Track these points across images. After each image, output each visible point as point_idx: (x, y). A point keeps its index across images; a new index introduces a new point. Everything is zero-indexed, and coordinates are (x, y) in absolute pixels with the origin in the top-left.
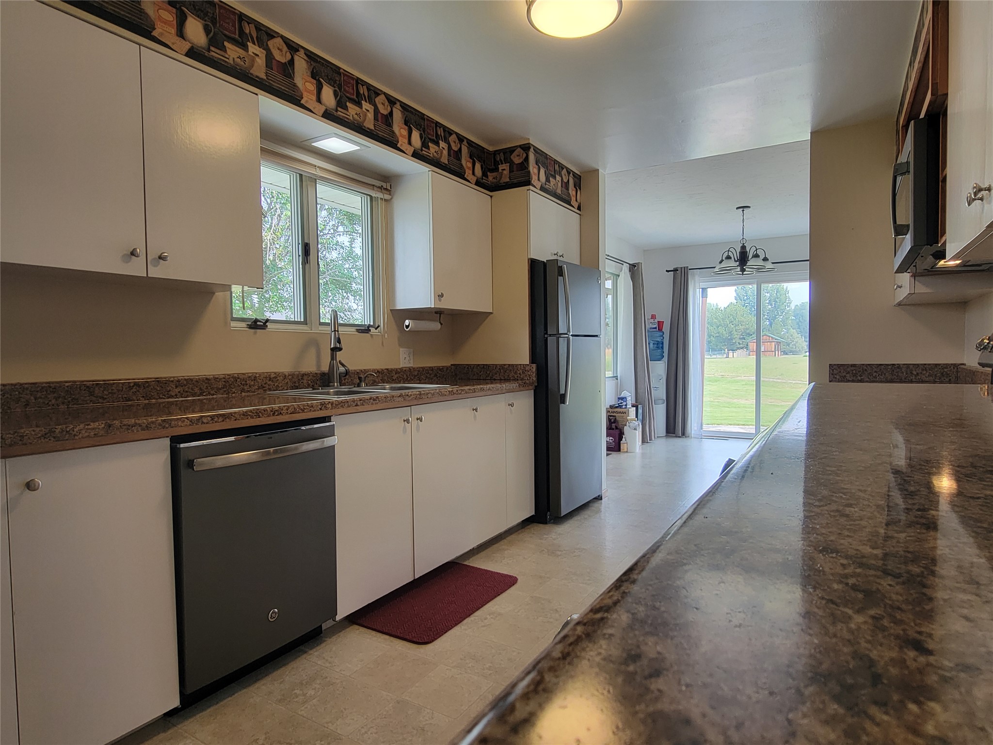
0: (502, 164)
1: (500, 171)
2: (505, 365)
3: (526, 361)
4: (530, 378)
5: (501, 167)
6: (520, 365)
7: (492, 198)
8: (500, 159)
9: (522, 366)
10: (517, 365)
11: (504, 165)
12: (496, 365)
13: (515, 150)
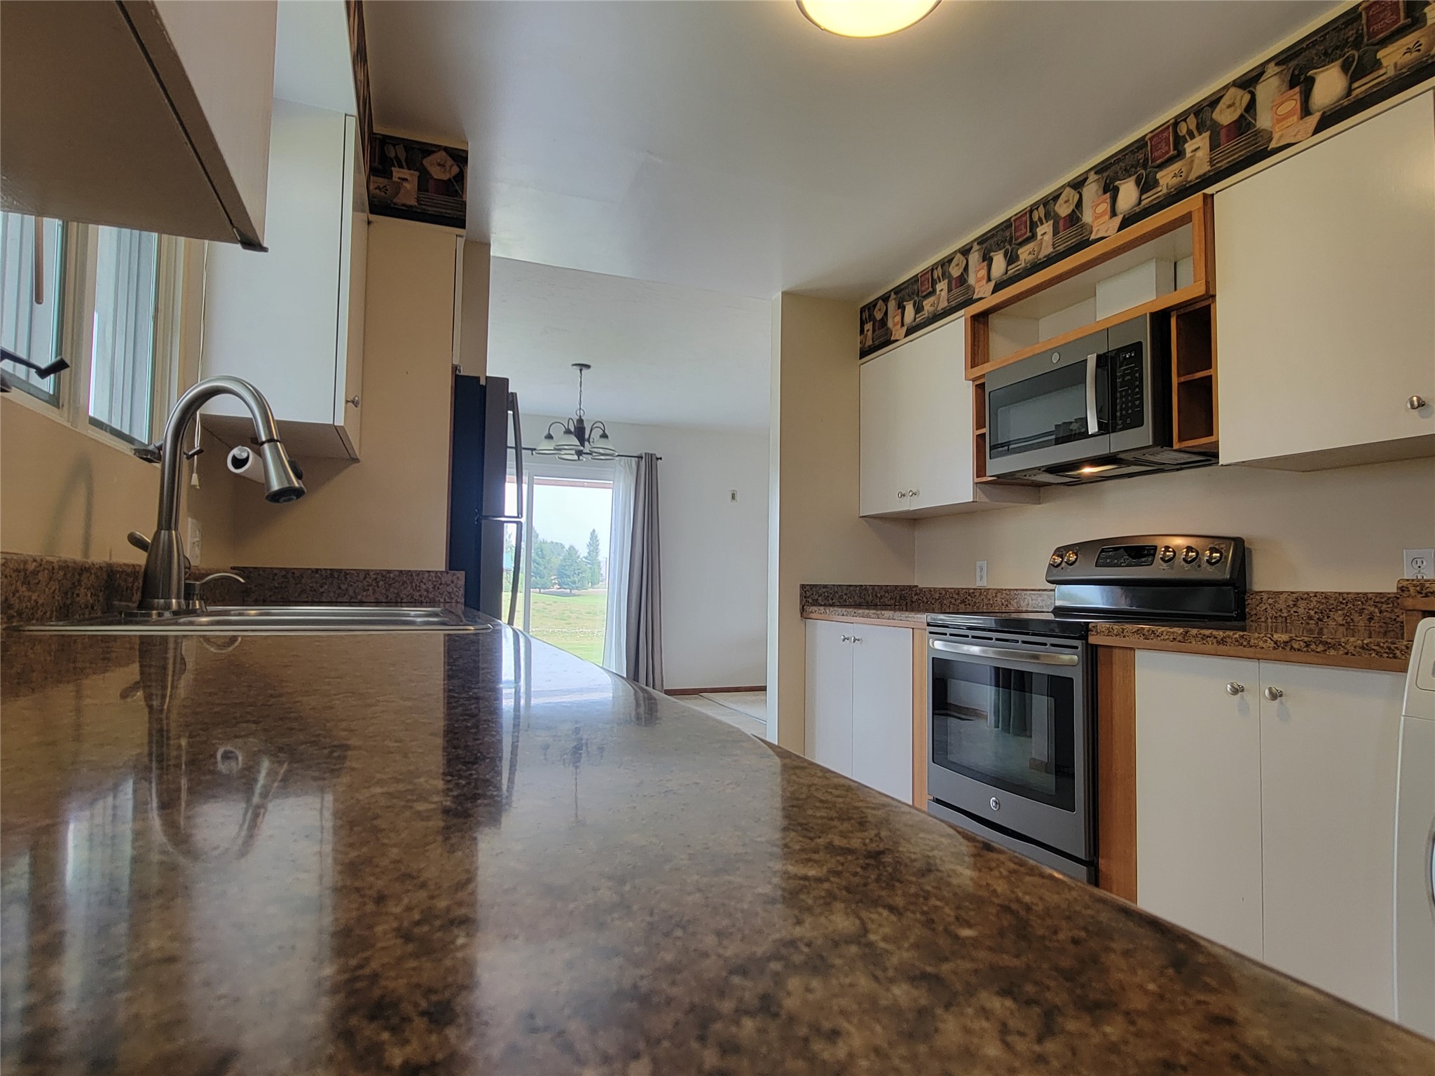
0: (401, 166)
1: (395, 179)
2: (389, 572)
3: (441, 566)
4: (452, 598)
5: (397, 173)
6: (429, 572)
7: (372, 226)
8: (396, 157)
9: (433, 574)
10: (418, 573)
11: (405, 171)
12: (367, 572)
13: (434, 152)
